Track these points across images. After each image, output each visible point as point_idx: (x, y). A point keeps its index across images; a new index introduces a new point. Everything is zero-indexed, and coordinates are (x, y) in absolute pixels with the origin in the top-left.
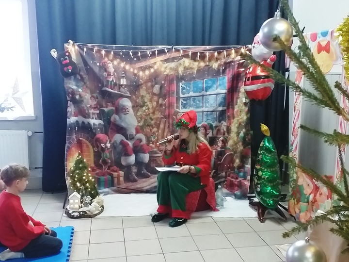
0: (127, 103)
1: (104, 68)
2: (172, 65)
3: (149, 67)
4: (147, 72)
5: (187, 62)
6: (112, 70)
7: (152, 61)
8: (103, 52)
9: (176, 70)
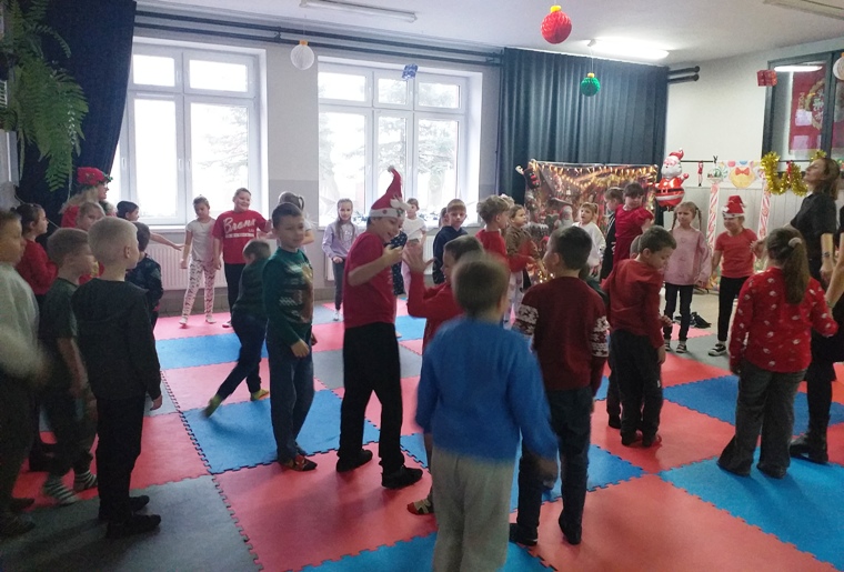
0: (569, 210)
1: (555, 182)
2: (603, 179)
3: (587, 181)
4: (586, 185)
5: (613, 177)
6: (561, 183)
7: (589, 176)
8: (556, 169)
9: (605, 183)
